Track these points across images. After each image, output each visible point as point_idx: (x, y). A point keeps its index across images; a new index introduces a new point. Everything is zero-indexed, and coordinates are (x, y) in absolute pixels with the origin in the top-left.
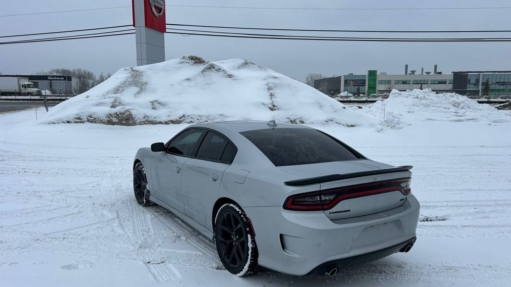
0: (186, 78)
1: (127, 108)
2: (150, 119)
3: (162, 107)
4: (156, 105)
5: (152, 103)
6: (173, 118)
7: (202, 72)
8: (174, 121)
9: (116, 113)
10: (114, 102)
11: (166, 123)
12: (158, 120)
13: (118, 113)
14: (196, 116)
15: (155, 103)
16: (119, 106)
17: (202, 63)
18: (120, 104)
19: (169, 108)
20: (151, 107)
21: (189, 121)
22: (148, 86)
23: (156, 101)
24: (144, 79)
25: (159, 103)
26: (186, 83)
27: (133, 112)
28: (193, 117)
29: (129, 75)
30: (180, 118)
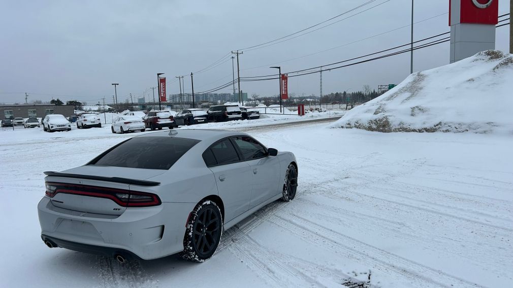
0: (470, 78)
1: (386, 114)
2: (405, 126)
3: (421, 113)
4: (416, 111)
5: (413, 109)
6: (427, 126)
7: (494, 69)
8: (429, 129)
9: (376, 120)
10: (379, 108)
11: (420, 131)
12: (412, 127)
13: (377, 120)
14: (455, 124)
15: (416, 109)
16: (381, 112)
17: (498, 58)
18: (383, 110)
19: (428, 114)
20: (410, 113)
21: (445, 129)
22: (422, 91)
23: (417, 107)
24: (423, 84)
25: (420, 109)
26: (468, 85)
27: (390, 119)
28: (450, 125)
29: (412, 80)
30: (435, 126)
